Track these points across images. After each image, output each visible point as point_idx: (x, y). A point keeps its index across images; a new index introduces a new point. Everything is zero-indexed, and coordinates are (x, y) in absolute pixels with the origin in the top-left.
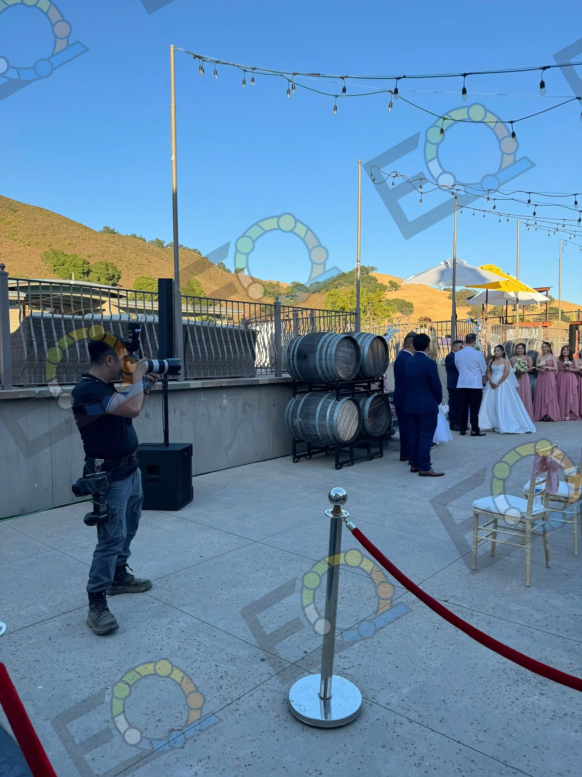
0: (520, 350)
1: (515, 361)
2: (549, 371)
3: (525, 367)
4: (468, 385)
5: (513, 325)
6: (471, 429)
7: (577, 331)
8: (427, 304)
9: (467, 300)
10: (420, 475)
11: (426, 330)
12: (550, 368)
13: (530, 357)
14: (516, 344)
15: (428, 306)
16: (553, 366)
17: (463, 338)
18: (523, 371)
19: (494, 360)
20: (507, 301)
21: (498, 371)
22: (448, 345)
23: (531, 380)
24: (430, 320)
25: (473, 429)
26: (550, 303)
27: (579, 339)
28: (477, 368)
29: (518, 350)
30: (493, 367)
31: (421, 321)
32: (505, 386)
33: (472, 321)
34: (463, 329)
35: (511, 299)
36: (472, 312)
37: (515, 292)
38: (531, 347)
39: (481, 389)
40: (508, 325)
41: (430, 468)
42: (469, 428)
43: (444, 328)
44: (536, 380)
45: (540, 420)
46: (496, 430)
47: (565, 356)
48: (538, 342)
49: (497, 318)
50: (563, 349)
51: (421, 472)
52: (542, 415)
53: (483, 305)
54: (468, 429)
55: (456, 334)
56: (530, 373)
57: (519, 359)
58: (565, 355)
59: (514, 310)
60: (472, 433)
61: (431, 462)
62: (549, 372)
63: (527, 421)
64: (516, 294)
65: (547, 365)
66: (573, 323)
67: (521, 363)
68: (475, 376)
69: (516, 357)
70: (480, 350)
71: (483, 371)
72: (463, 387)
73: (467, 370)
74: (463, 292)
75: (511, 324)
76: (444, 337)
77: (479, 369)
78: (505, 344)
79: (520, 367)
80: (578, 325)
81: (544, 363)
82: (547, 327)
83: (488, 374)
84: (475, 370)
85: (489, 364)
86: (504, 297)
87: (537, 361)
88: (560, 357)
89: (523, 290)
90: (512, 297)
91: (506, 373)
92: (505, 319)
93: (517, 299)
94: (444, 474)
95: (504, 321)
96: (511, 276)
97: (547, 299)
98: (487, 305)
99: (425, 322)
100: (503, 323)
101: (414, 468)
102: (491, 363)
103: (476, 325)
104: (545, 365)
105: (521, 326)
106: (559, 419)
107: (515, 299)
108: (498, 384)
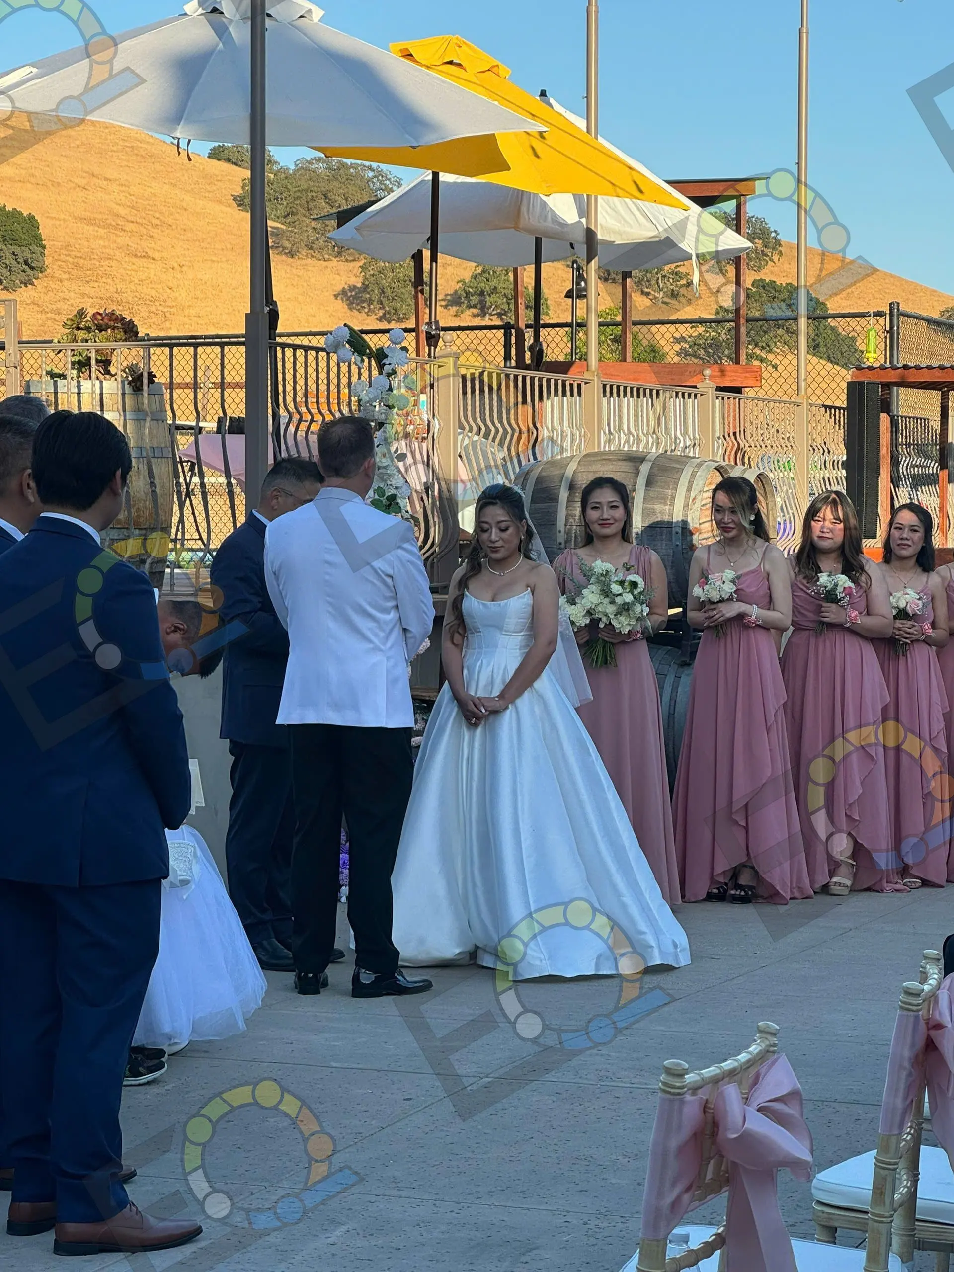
0: (607, 514)
1: (580, 578)
2: (747, 627)
3: (638, 608)
4: (337, 706)
5: (572, 377)
6: (350, 958)
7: (884, 417)
8: (116, 227)
9: (334, 223)
10: (64, 1248)
11: (111, 386)
12: (755, 612)
13: (654, 556)
14: (584, 481)
15: (123, 239)
16: (769, 602)
17: (313, 439)
18: (626, 630)
19: (475, 569)
20: (538, 241)
21: (500, 628)
22: (228, 475)
23: (660, 676)
24: (129, 331)
25: (363, 958)
26: (759, 258)
27: (895, 462)
28: (386, 611)
29: (593, 515)
30: (472, 604)
31: (81, 334)
32: (532, 711)
33: (357, 342)
34: (312, 387)
35: (560, 232)
36: (365, 288)
37: (577, 198)
38: (663, 499)
39: (407, 733)
40: (545, 375)
41: (123, 1202)
42: (341, 954)
43: (210, 375)
44: (685, 680)
45: (710, 897)
46: (487, 961)
47: (826, 552)
48: (693, 475)
49: (490, 334)
50: (812, 513)
51: (72, 1228)
52: (719, 869)
53: (418, 257)
54: (336, 956)
55: (276, 416)
56: (655, 640)
57: (600, 566)
58: (825, 544)
59: (577, 293)
60: (356, 979)
61: (127, 1162)
62: (751, 632)
63: (645, 909)
64: (585, 207)
65: (740, 595)
66: (866, 377)
67: (616, 588)
68: (377, 658)
69: (582, 552)
70: (398, 510)
71: (415, 628)
72: (311, 718)
73: (332, 624)
74: (314, 176)
75: (563, 367)
76: (210, 425)
77: (392, 615)
78: (530, 486)
79: (611, 609)
80: (887, 386)
81: (729, 588)
82: (738, 390)
83: (446, 645)
84: (372, 624)
85: (453, 591)
86: (522, 224)
87: (694, 573)
88: (799, 556)
89: (615, 189)
90: (564, 225)
91: (543, 640)
92: (529, 336)
93: (590, 235)
94: (199, 1231)
95: (528, 355)
96: (557, 106)
97: (733, 241)
98: (434, 259)
99: (101, 342)
100: (520, 364)
101: (26, 1206)
102: (463, 584)
103: (381, 367)
104: (730, 599)
105: (609, 381)
106: (800, 889)
107: (580, 237)
108: (498, 705)
